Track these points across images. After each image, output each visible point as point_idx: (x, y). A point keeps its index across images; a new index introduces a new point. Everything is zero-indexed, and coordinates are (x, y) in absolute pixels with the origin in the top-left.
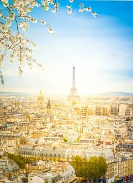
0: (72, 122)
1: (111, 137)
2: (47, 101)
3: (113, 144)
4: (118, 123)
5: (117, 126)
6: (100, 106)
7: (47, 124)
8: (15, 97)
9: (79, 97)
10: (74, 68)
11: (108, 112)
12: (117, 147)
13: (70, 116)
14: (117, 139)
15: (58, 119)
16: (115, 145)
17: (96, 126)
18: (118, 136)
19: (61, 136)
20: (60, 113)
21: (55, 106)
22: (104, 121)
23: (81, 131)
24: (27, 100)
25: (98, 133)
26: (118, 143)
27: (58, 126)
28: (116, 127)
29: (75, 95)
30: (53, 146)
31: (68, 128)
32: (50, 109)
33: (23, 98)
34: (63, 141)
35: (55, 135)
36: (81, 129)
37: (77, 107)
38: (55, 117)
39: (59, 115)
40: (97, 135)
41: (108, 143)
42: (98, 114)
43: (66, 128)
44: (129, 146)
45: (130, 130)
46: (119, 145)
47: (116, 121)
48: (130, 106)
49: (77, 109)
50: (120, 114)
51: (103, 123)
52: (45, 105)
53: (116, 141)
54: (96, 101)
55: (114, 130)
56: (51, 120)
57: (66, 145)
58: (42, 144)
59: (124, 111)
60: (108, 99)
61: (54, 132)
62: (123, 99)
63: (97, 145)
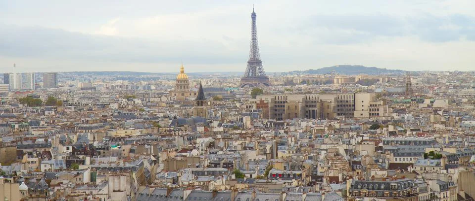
0: (253, 135)
1: (340, 166)
2: (197, 90)
3: (345, 180)
4: (355, 134)
5: (353, 141)
6: (312, 96)
7: (198, 140)
8: (126, 82)
9: (267, 78)
10: (254, 16)
11: (331, 110)
12: (355, 187)
13: (247, 121)
14: (353, 170)
15: (221, 129)
16: (349, 182)
17: (306, 141)
18: (355, 163)
19: (228, 165)
20: (226, 115)
21: (216, 99)
22: (323, 131)
23: (273, 154)
24: (153, 87)
25: (310, 158)
26: (356, 178)
27: (221, 144)
28: (349, 143)
29: (258, 74)
30: (211, 187)
31: (245, 148)
32: (204, 107)
33: (144, 83)
34: (233, 177)
35: (216, 165)
36: (272, 148)
37: (262, 101)
38: (215, 124)
39: (223, 120)
40: (308, 163)
41: (334, 180)
42: (309, 114)
43: (239, 148)
44: (380, 184)
45: (381, 148)
46: (357, 183)
47: (351, 130)
48: (379, 96)
49: (262, 105)
50: (357, 114)
51: (320, 134)
52: (193, 98)
53: (351, 173)
54: (303, 86)
55: (346, 150)
56: (206, 130)
57: (240, 186)
58: (186, 183)
59: (366, 107)
60: (330, 82)
61: (214, 158)
62: (361, 82)
63: (311, 184)
